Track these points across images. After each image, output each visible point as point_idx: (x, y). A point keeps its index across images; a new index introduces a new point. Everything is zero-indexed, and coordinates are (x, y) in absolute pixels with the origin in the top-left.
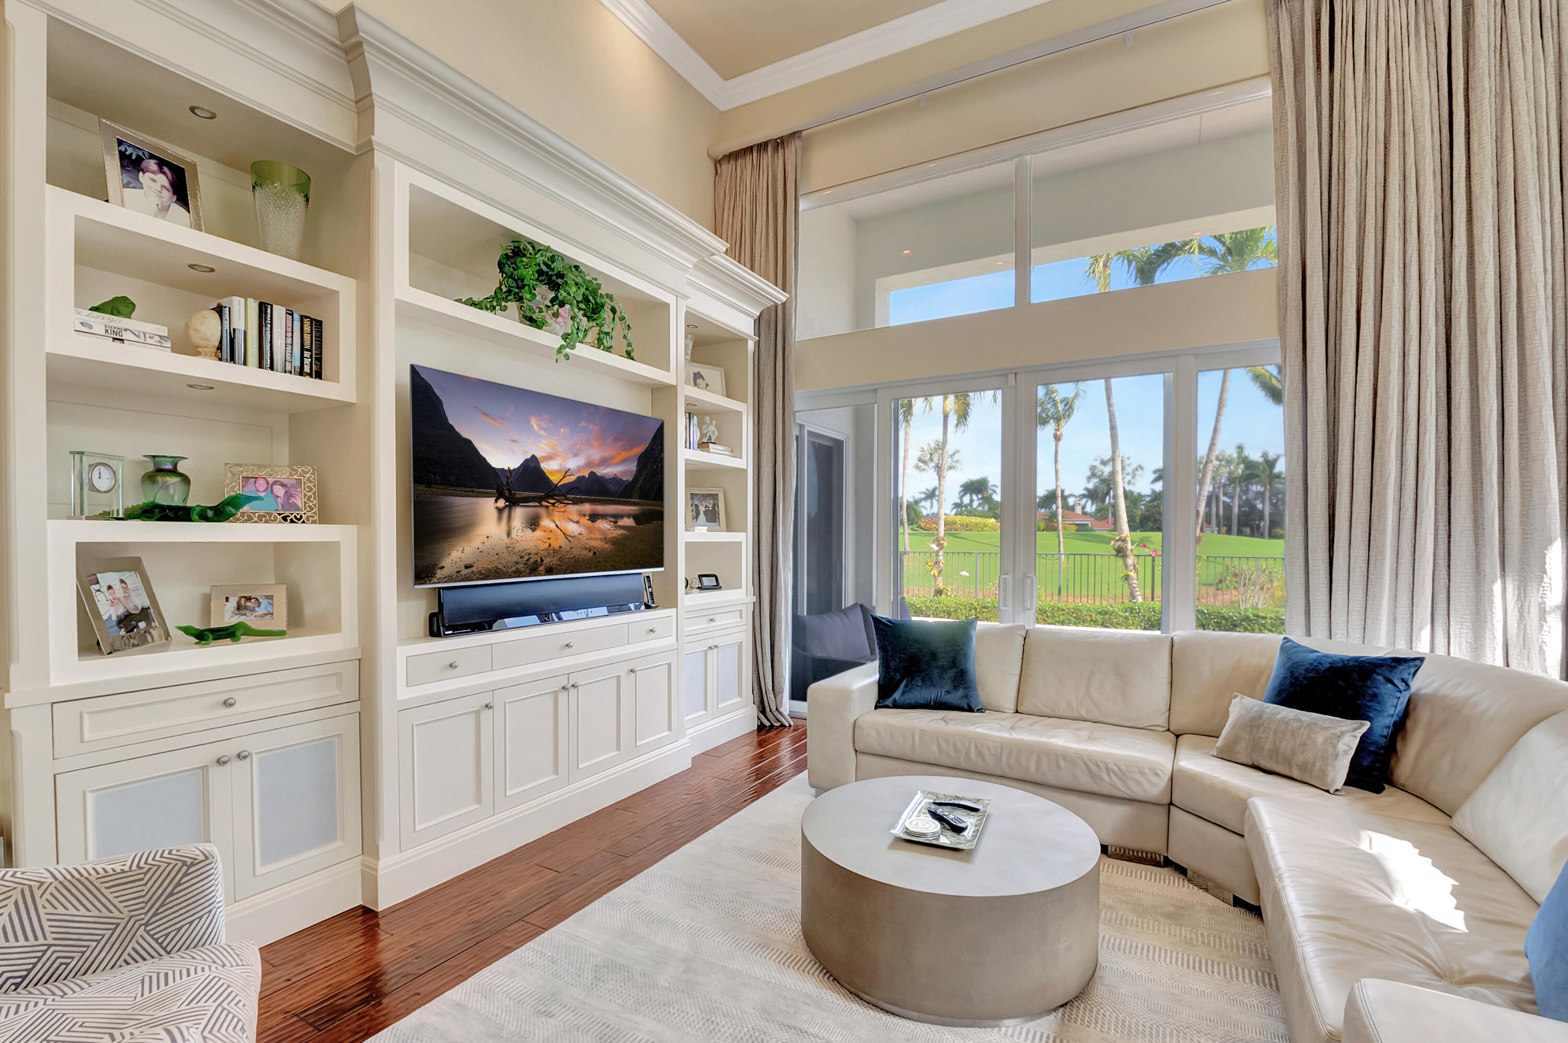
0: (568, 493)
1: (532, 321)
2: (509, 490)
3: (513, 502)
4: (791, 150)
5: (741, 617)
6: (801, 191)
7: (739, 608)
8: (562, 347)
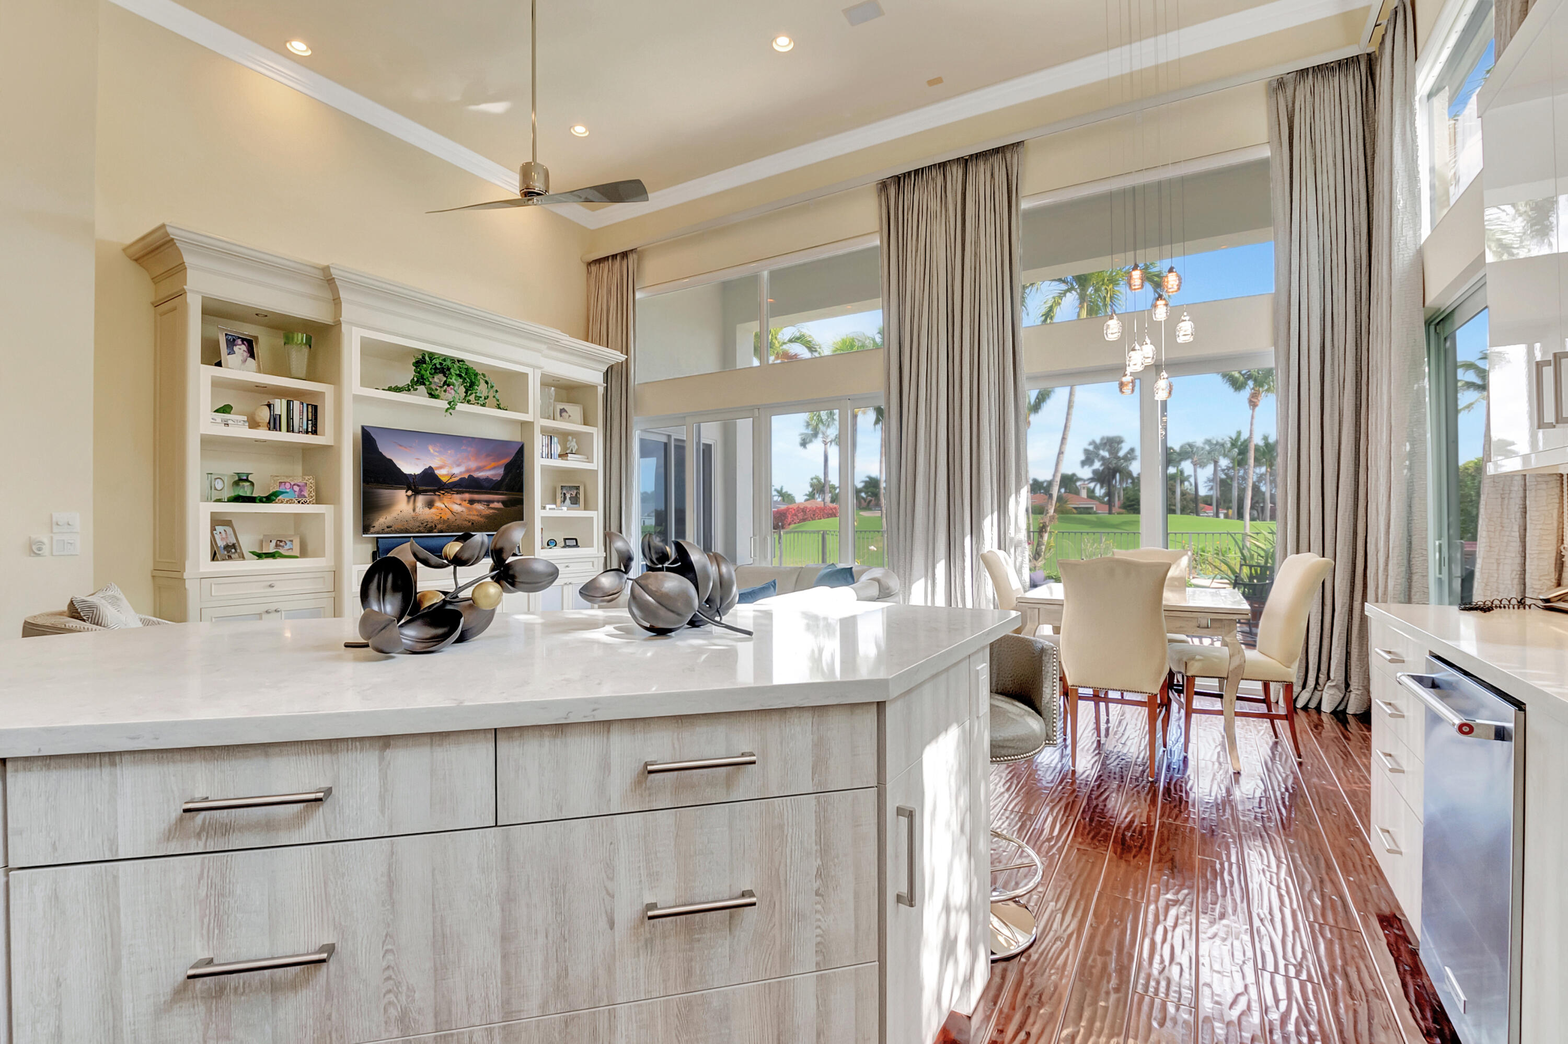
0: (453, 487)
1: (432, 395)
2: (415, 486)
3: (417, 492)
4: (632, 258)
5: (593, 566)
6: (636, 288)
7: (592, 560)
8: (448, 409)
